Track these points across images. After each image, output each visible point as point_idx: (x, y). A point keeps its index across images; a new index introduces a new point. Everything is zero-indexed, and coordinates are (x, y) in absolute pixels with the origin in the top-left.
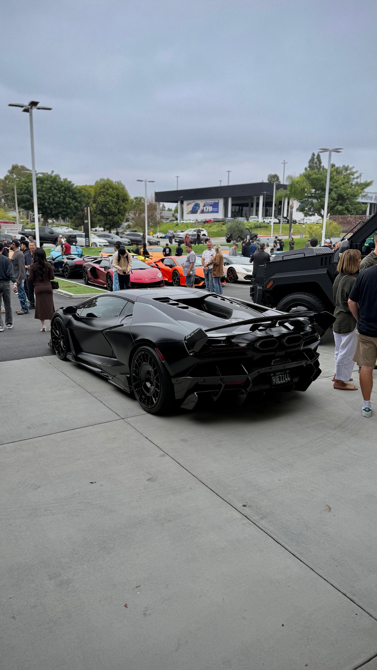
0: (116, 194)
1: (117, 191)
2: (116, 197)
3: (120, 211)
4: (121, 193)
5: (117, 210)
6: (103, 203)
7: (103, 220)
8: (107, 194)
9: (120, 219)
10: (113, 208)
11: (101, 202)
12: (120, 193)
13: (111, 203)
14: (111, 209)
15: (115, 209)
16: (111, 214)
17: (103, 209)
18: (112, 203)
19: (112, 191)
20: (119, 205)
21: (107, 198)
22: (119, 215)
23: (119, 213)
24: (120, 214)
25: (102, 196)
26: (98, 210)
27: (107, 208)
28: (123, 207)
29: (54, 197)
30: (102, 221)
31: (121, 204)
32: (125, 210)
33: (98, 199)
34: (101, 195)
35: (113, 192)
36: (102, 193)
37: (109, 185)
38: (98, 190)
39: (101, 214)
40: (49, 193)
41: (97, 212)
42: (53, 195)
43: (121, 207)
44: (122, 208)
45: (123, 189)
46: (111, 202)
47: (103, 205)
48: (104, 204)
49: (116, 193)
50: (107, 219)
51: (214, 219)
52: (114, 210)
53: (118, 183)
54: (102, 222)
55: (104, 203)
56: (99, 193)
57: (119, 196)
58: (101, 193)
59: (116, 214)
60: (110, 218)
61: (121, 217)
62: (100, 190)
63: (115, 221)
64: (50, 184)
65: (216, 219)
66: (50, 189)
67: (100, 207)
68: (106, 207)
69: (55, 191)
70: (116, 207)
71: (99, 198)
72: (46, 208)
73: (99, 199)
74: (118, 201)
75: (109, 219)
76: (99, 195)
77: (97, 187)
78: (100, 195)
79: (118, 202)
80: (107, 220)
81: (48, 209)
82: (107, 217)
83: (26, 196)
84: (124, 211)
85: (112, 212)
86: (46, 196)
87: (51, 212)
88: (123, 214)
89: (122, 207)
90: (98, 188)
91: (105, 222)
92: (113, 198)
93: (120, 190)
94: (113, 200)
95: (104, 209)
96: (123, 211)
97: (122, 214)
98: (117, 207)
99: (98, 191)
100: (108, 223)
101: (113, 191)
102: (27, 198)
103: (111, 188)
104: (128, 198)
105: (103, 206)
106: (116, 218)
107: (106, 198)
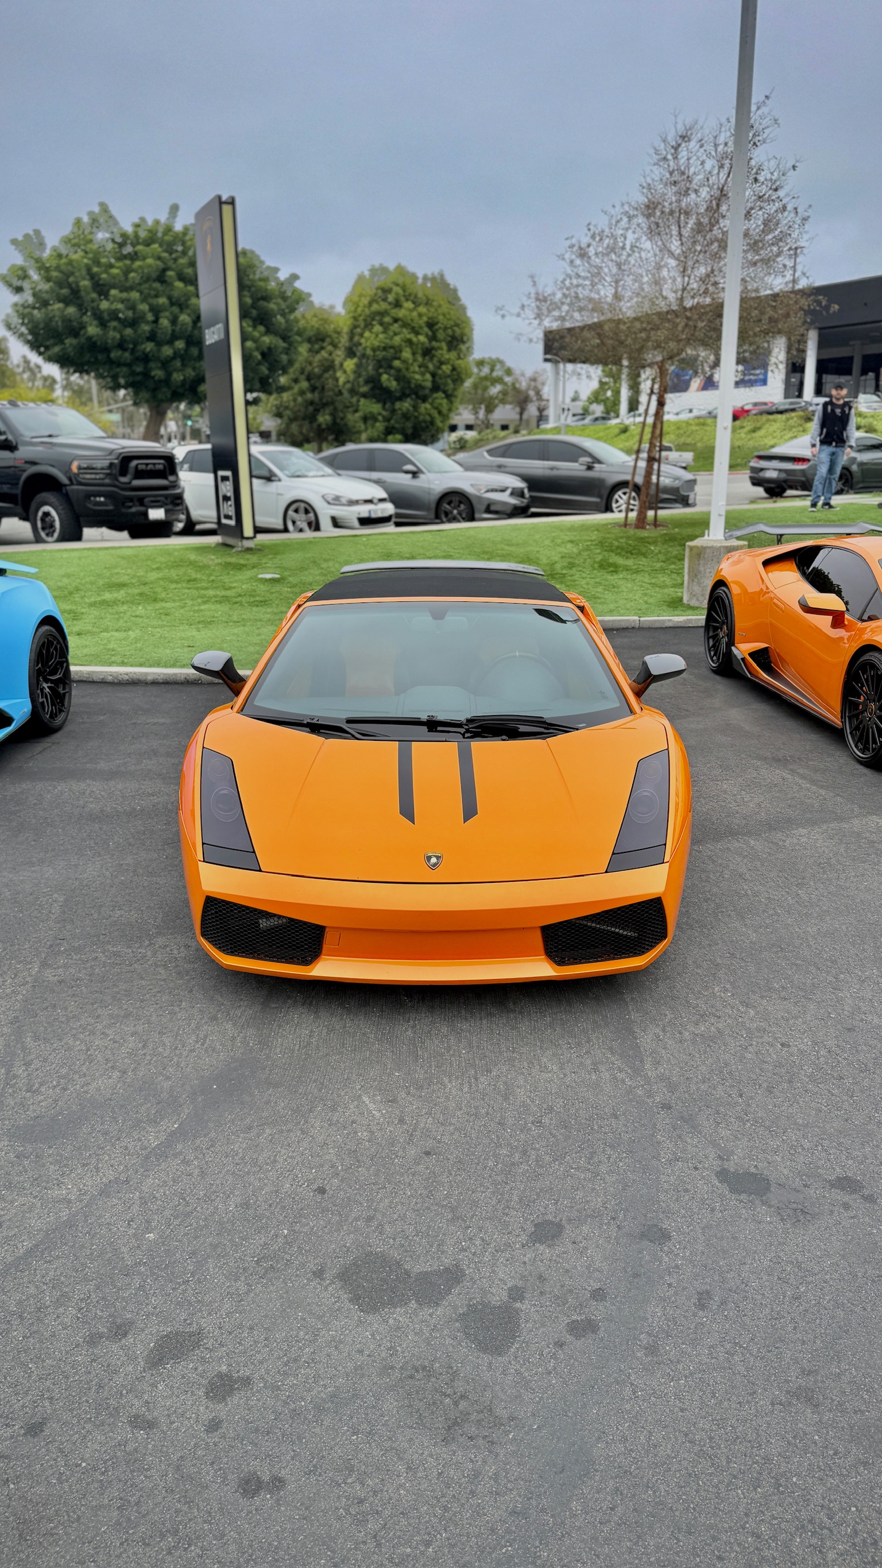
0: (425, 319)
1: (428, 310)
2: (426, 329)
3: (439, 381)
4: (444, 315)
5: (428, 376)
6: (380, 354)
7: (380, 418)
8: (396, 320)
9: (440, 412)
10: (414, 372)
11: (374, 350)
12: (441, 317)
13: (407, 354)
14: (408, 375)
15: (423, 374)
16: (407, 392)
17: (380, 375)
18: (414, 354)
19: (411, 311)
20: (435, 360)
21: (395, 334)
22: (435, 395)
23: (436, 388)
24: (441, 394)
25: (378, 328)
26: (361, 380)
27: (392, 372)
28: (450, 367)
29: (175, 309)
30: (376, 420)
31: (442, 355)
32: (456, 377)
33: (363, 341)
34: (373, 325)
35: (415, 314)
36: (378, 318)
37: (404, 288)
38: (365, 306)
39: (374, 396)
40: (156, 296)
41: (359, 386)
42: (172, 304)
43: (444, 367)
44: (448, 372)
45: (452, 296)
46: (408, 349)
47: (379, 361)
48: (385, 359)
49: (425, 314)
50: (393, 411)
51: (755, 404)
52: (417, 377)
53: (433, 279)
54: (378, 424)
55: (384, 353)
56: (365, 320)
57: (436, 327)
58: (373, 319)
59: (427, 392)
60: (404, 409)
61: (441, 404)
62: (370, 304)
63: (421, 418)
64: (159, 258)
65: (765, 404)
66: (161, 278)
67: (370, 368)
68: (391, 367)
69: (179, 284)
70: (427, 367)
71: (367, 334)
72: (146, 359)
73: (367, 339)
74: (434, 344)
75: (399, 412)
76: (366, 326)
77: (361, 296)
78: (371, 324)
79: (433, 348)
80: (395, 417)
81: (152, 365)
82: (393, 404)
83: (59, 309)
84: (454, 381)
85: (413, 386)
86: (144, 307)
87: (169, 375)
88: (450, 392)
89: (446, 368)
90: (365, 301)
91: (386, 424)
92: (417, 333)
93: (440, 306)
94: (414, 339)
95: (385, 377)
96: (449, 381)
97: (445, 392)
98: (431, 366)
99: (363, 311)
100: (397, 426)
101: (414, 309)
102: (67, 321)
103: (407, 300)
104: (466, 331)
105: (381, 367)
106: (425, 407)
107: (391, 333)
